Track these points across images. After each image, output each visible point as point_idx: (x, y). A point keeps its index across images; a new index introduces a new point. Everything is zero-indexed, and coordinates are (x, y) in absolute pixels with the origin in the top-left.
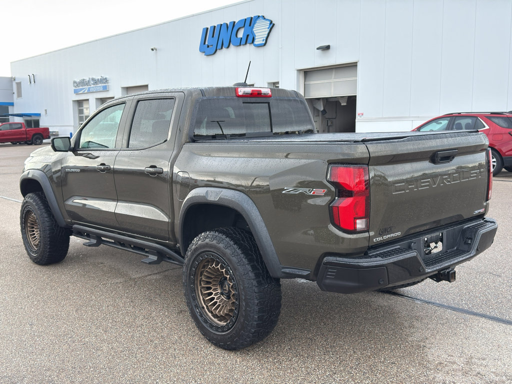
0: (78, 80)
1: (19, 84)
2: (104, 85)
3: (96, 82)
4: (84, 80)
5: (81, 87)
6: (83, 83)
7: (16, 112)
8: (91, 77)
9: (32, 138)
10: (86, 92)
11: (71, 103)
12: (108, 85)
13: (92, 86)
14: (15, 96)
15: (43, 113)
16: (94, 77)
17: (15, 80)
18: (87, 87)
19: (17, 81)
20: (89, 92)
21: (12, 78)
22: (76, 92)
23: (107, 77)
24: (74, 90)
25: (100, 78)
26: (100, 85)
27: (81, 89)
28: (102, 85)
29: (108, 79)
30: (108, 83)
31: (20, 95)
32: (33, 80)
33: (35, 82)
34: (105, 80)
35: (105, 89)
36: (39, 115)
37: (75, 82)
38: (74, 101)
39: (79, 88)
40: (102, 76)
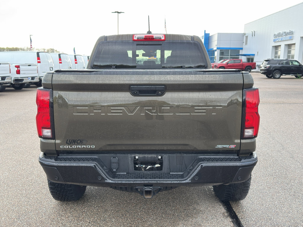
0: (276, 33)
1: (247, 37)
2: (291, 36)
3: (286, 34)
4: (280, 33)
5: (278, 38)
6: (279, 35)
7: (243, 53)
8: (284, 31)
9: (245, 69)
10: (280, 41)
11: (271, 47)
12: (293, 36)
13: (284, 37)
14: (244, 44)
15: (256, 54)
16: (286, 31)
17: (245, 35)
18: (281, 37)
19: (246, 35)
20: (281, 41)
21: (244, 33)
22: (275, 41)
23: (293, 30)
24: (274, 40)
25: (289, 31)
26: (288, 36)
27: (278, 39)
28: (290, 36)
29: (293, 32)
30: (293, 34)
31: (246, 44)
32: (254, 34)
33: (254, 36)
34: (291, 33)
35: (291, 39)
36: (254, 55)
37: (275, 35)
38: (273, 47)
39: (277, 38)
40: (290, 30)
